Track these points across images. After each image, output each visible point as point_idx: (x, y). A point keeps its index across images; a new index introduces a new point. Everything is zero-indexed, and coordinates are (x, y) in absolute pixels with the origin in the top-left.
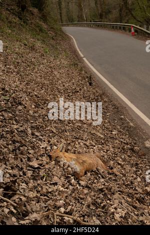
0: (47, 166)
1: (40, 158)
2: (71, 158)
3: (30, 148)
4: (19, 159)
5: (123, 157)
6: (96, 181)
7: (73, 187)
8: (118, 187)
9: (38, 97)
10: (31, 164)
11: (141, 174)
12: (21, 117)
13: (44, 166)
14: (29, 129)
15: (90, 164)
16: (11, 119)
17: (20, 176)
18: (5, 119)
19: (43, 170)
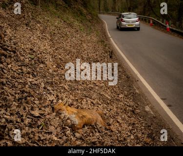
0: (48, 117)
1: (43, 109)
2: (73, 112)
3: (36, 99)
4: (22, 107)
5: (123, 117)
6: (91, 134)
7: (67, 138)
8: (112, 142)
9: (62, 60)
10: (33, 112)
11: (135, 133)
12: (40, 73)
13: (45, 116)
14: (42, 84)
15: (89, 119)
16: (29, 73)
17: (17, 122)
18: (23, 72)
19: (42, 120)
